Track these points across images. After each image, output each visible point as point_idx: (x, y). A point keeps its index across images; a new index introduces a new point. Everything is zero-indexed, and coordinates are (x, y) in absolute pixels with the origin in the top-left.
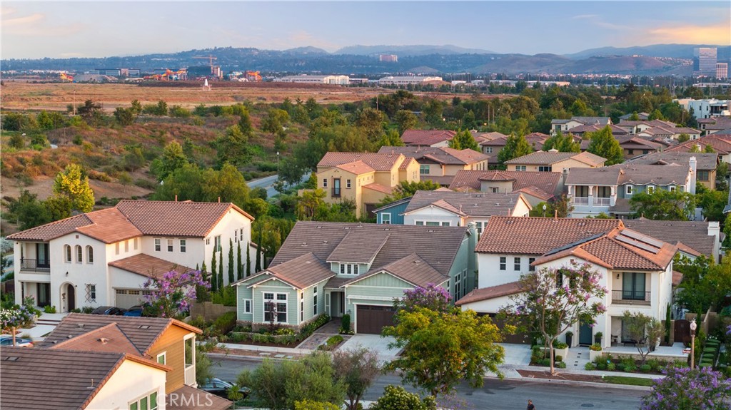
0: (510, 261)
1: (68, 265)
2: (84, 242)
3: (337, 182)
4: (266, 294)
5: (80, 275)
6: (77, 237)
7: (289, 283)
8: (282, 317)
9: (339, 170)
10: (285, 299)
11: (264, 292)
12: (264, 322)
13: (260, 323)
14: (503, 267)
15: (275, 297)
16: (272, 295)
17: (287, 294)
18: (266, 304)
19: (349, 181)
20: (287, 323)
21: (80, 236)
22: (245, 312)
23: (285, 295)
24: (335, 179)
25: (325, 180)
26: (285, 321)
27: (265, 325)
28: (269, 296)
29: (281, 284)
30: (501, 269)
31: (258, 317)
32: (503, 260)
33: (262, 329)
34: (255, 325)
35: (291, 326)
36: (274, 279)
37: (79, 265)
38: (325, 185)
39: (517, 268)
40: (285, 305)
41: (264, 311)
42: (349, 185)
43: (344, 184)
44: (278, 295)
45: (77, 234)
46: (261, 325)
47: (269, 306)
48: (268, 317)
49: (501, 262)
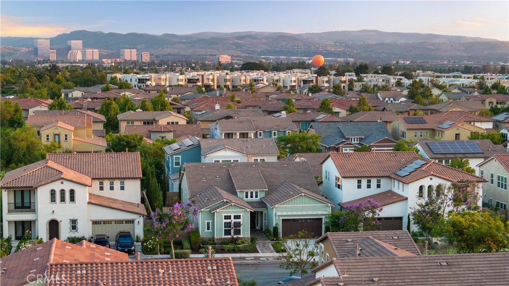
0: (364, 182)
1: (53, 205)
2: (67, 187)
3: (57, 137)
4: (225, 216)
5: (63, 213)
6: (62, 183)
7: (244, 206)
8: (238, 232)
9: (58, 128)
10: (240, 218)
11: (224, 215)
12: (224, 236)
13: (221, 237)
14: (359, 187)
15: (232, 217)
16: (230, 216)
17: (241, 215)
18: (225, 223)
19: (66, 136)
20: (241, 236)
21: (65, 182)
22: (206, 231)
23: (240, 216)
24: (55, 135)
25: (48, 136)
26: (240, 235)
27: (225, 238)
28: (227, 217)
29: (237, 208)
30: (358, 188)
31: (219, 234)
32: (359, 182)
33: (224, 242)
34: (217, 239)
35: (245, 238)
36: (233, 204)
37: (63, 204)
38: (48, 139)
39: (369, 186)
40: (240, 223)
41: (224, 229)
42: (66, 139)
43: (63, 138)
44: (235, 216)
45: (62, 181)
46: (222, 239)
47: (227, 225)
48: (227, 232)
49: (358, 183)
